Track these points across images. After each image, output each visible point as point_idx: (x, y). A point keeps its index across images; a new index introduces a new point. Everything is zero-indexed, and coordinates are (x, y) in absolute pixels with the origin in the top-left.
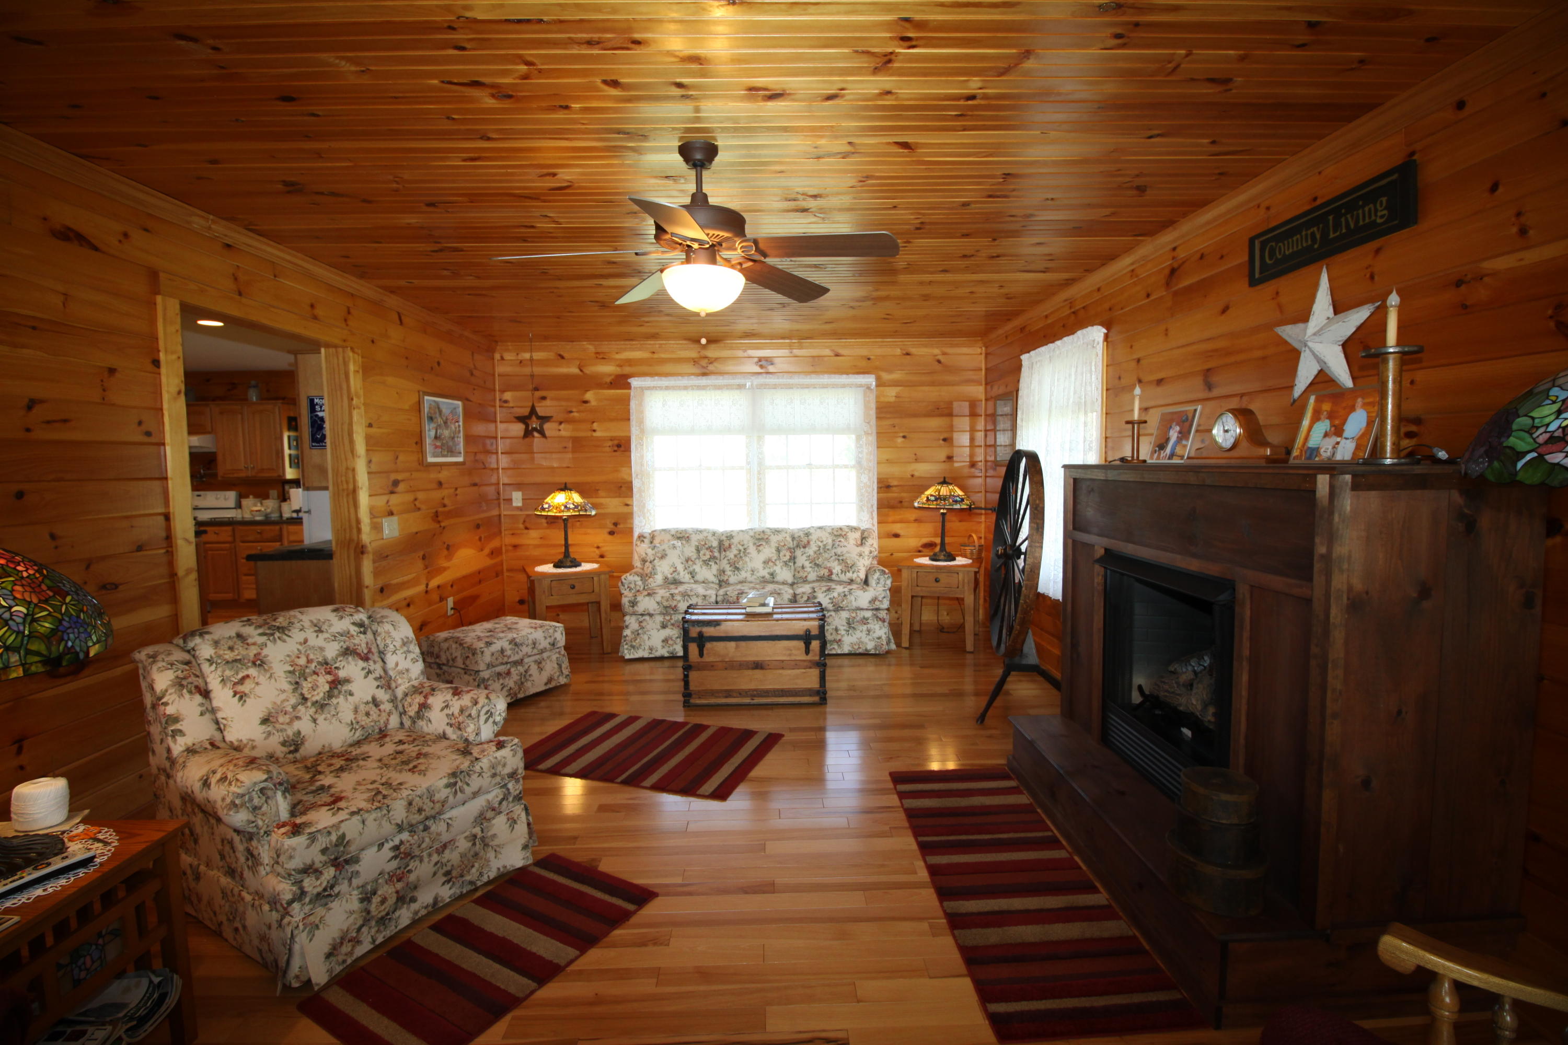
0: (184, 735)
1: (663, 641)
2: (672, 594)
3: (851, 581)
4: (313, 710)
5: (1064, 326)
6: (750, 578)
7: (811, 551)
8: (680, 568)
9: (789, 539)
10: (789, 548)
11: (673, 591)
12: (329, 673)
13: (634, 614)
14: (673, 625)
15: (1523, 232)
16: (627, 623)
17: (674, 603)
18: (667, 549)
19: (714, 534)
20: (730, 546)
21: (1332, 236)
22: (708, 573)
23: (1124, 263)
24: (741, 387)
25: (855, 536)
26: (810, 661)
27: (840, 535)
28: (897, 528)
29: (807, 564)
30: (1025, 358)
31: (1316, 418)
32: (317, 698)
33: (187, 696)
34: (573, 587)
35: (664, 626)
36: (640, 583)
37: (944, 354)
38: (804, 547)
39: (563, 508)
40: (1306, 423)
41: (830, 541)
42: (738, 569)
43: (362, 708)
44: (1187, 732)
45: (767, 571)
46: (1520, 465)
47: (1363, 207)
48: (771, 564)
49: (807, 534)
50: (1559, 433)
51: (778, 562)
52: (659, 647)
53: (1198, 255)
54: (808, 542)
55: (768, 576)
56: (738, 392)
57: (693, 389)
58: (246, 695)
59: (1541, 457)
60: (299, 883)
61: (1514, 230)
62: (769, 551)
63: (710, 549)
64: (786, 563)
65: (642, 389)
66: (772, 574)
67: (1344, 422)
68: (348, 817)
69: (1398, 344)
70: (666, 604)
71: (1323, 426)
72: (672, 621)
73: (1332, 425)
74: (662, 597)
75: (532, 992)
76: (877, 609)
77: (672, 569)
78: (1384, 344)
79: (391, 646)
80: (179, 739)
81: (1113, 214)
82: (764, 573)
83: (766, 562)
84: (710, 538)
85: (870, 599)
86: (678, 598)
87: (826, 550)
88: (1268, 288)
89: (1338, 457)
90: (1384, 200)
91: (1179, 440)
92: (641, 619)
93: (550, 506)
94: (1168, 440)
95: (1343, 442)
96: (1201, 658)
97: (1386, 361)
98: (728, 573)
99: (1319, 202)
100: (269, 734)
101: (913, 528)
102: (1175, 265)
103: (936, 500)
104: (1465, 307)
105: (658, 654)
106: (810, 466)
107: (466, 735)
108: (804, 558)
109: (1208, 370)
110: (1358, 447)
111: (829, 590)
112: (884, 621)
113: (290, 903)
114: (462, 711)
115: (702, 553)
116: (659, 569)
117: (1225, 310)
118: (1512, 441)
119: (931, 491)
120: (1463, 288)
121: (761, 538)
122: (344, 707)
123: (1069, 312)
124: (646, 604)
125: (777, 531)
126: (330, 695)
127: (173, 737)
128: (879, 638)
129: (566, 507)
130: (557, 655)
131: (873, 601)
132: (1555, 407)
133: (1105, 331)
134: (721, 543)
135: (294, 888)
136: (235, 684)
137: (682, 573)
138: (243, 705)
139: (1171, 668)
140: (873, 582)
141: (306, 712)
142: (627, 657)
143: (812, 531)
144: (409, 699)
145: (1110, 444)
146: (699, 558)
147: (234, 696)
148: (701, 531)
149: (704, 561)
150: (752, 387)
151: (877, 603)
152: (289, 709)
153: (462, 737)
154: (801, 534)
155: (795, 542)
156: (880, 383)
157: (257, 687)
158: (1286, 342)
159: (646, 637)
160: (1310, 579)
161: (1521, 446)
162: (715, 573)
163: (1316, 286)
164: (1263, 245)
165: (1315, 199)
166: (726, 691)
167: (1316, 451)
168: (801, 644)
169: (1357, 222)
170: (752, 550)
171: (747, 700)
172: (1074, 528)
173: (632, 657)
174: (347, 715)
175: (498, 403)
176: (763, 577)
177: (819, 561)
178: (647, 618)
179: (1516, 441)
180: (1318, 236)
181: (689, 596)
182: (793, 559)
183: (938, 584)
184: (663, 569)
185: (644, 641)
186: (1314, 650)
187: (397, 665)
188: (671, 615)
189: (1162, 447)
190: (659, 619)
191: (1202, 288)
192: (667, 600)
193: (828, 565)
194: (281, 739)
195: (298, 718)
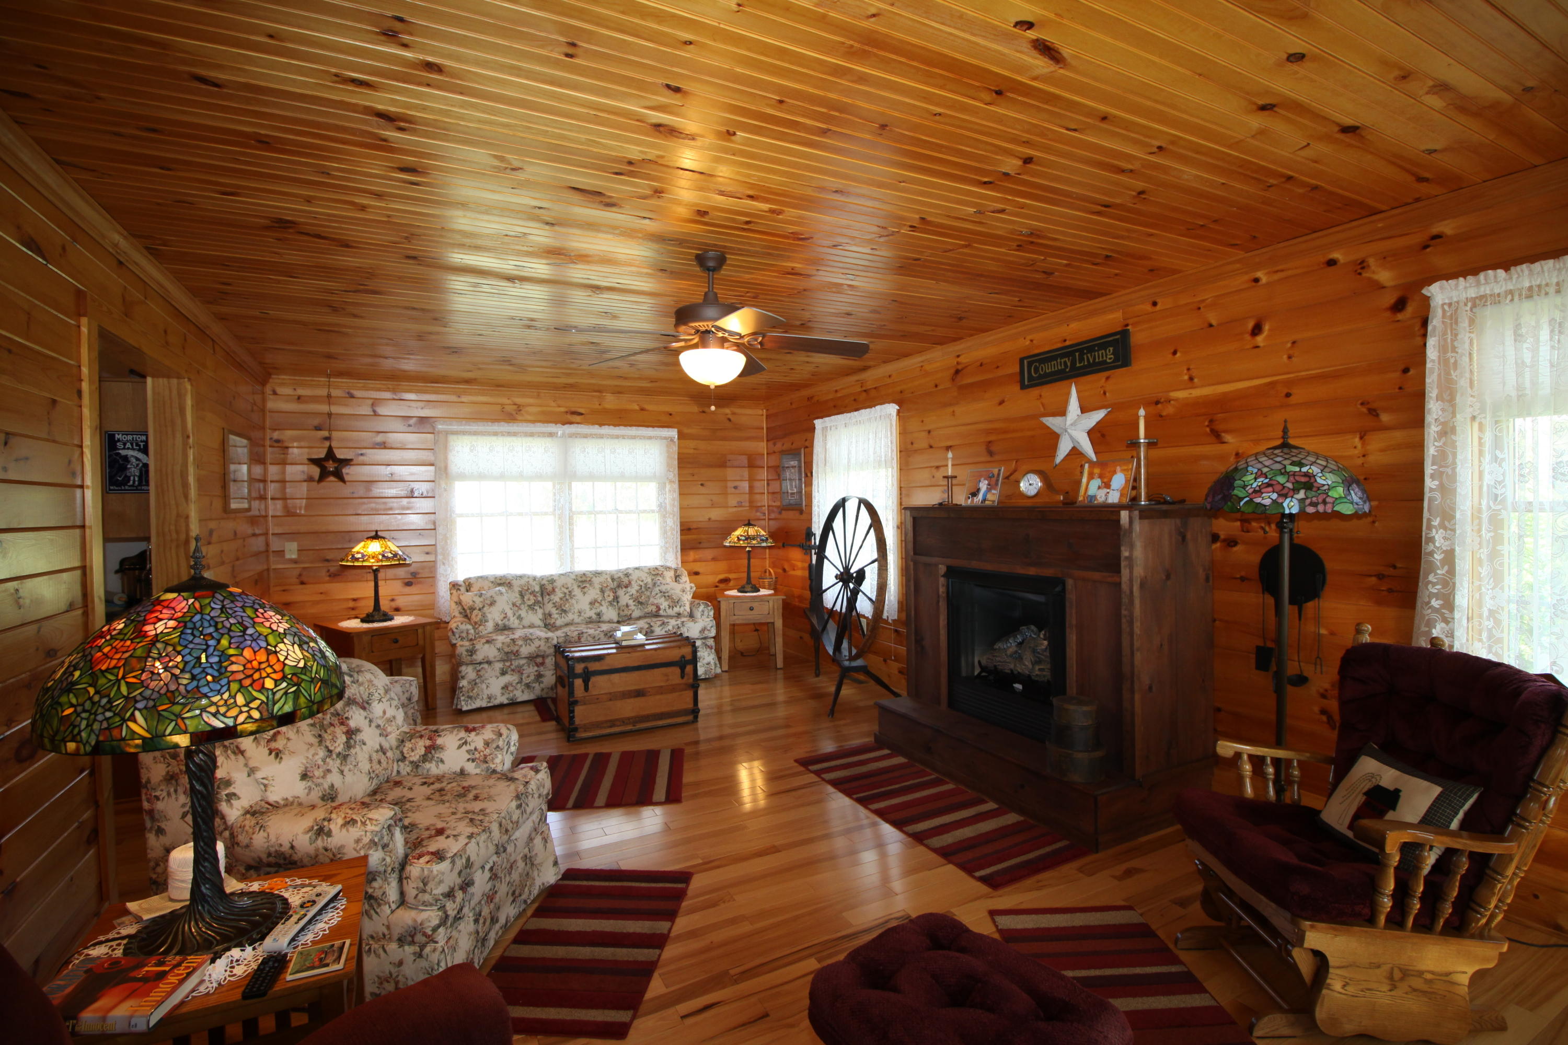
0: (239, 798)
1: (503, 688)
2: (513, 640)
3: (679, 615)
4: (339, 761)
5: (855, 400)
6: (577, 620)
7: (633, 590)
8: (510, 613)
9: (609, 580)
10: (612, 589)
11: (512, 636)
12: (342, 724)
13: (472, 663)
14: (513, 670)
15: (1191, 379)
16: (463, 674)
17: (516, 648)
18: (494, 595)
19: (535, 579)
20: (554, 590)
21: (1078, 365)
22: (535, 618)
23: (913, 362)
24: (551, 435)
25: (669, 575)
26: (686, 684)
27: (658, 574)
28: (697, 567)
29: (631, 602)
30: (818, 423)
31: (1091, 477)
32: (339, 749)
33: (233, 757)
34: (396, 641)
35: (503, 673)
36: (472, 631)
37: (734, 414)
38: (626, 587)
39: (380, 557)
40: (1084, 480)
41: (649, 580)
42: (565, 611)
43: (375, 756)
44: (1018, 686)
45: (594, 611)
46: (1242, 503)
47: (1098, 351)
48: (597, 604)
49: (627, 575)
50: (1257, 489)
51: (603, 603)
52: (499, 695)
53: (979, 364)
54: (630, 582)
55: (594, 617)
56: (549, 440)
57: (503, 435)
58: (280, 751)
59: (1251, 500)
60: (442, 908)
61: (1186, 377)
62: (594, 593)
63: (533, 593)
64: (611, 603)
65: (448, 433)
66: (598, 614)
67: (1110, 480)
68: (467, 841)
69: (1145, 438)
70: (506, 650)
71: (1096, 483)
72: (513, 667)
73: (1103, 482)
74: (503, 643)
75: (660, 956)
76: (705, 638)
77: (503, 615)
78: (1138, 438)
79: (376, 695)
80: (235, 802)
81: (933, 330)
82: (592, 614)
83: (592, 603)
84: (531, 582)
85: (700, 629)
86: (520, 643)
87: (647, 589)
88: (1035, 392)
89: (1110, 501)
90: (1111, 349)
91: (989, 490)
92: (479, 668)
93: (363, 556)
94: (978, 490)
95: (1111, 492)
96: (1015, 637)
97: (1139, 447)
98: (556, 616)
99: (1068, 343)
100: (310, 789)
101: (712, 566)
102: (960, 367)
103: (747, 539)
104: (1161, 416)
105: (497, 702)
106: (617, 511)
107: (493, 766)
108: (627, 596)
109: (990, 442)
110: (1122, 495)
111: (663, 623)
112: (711, 648)
113: (435, 929)
114: (487, 744)
115: (526, 598)
116: (489, 616)
117: (1001, 403)
118: (1236, 492)
119: (739, 532)
120: (1159, 406)
121: (584, 580)
122: (361, 755)
123: (860, 390)
124: (485, 651)
125: (598, 574)
126: (348, 746)
127: (228, 801)
128: (708, 664)
129: (383, 556)
130: (412, 711)
131: (703, 630)
132: (1253, 476)
133: (897, 407)
134: (542, 587)
135: (440, 913)
136: (269, 741)
137: (512, 619)
138: (280, 762)
139: (996, 647)
140: (698, 614)
141: (334, 764)
142: (465, 708)
143: (630, 572)
144: (408, 745)
145: (904, 492)
146: (523, 602)
147: (270, 754)
148: (521, 577)
149: (529, 606)
150: (563, 435)
151: (706, 632)
152: (320, 762)
153: (488, 769)
154: (620, 575)
155: (615, 583)
156: (681, 436)
157: (289, 744)
158: (1048, 428)
159: (484, 686)
160: (1118, 571)
161: (1241, 495)
162: (541, 616)
163: (1068, 394)
164: (1030, 364)
165: (1065, 341)
166: (610, 721)
167: (1095, 497)
168: (677, 670)
169: (1095, 359)
170: (577, 592)
171: (629, 728)
172: (915, 553)
173: (469, 708)
174: (365, 766)
175: (268, 443)
176: (590, 618)
177: (643, 599)
178: (486, 666)
179: (1238, 492)
180: (1069, 364)
181: (531, 640)
182: (616, 598)
183: (752, 612)
184: (494, 616)
185: (482, 691)
186: (1124, 612)
187: (384, 712)
188: (511, 660)
189: (974, 494)
190: (498, 666)
191: (984, 385)
192: (508, 646)
193: (656, 602)
194: (320, 794)
195: (329, 771)
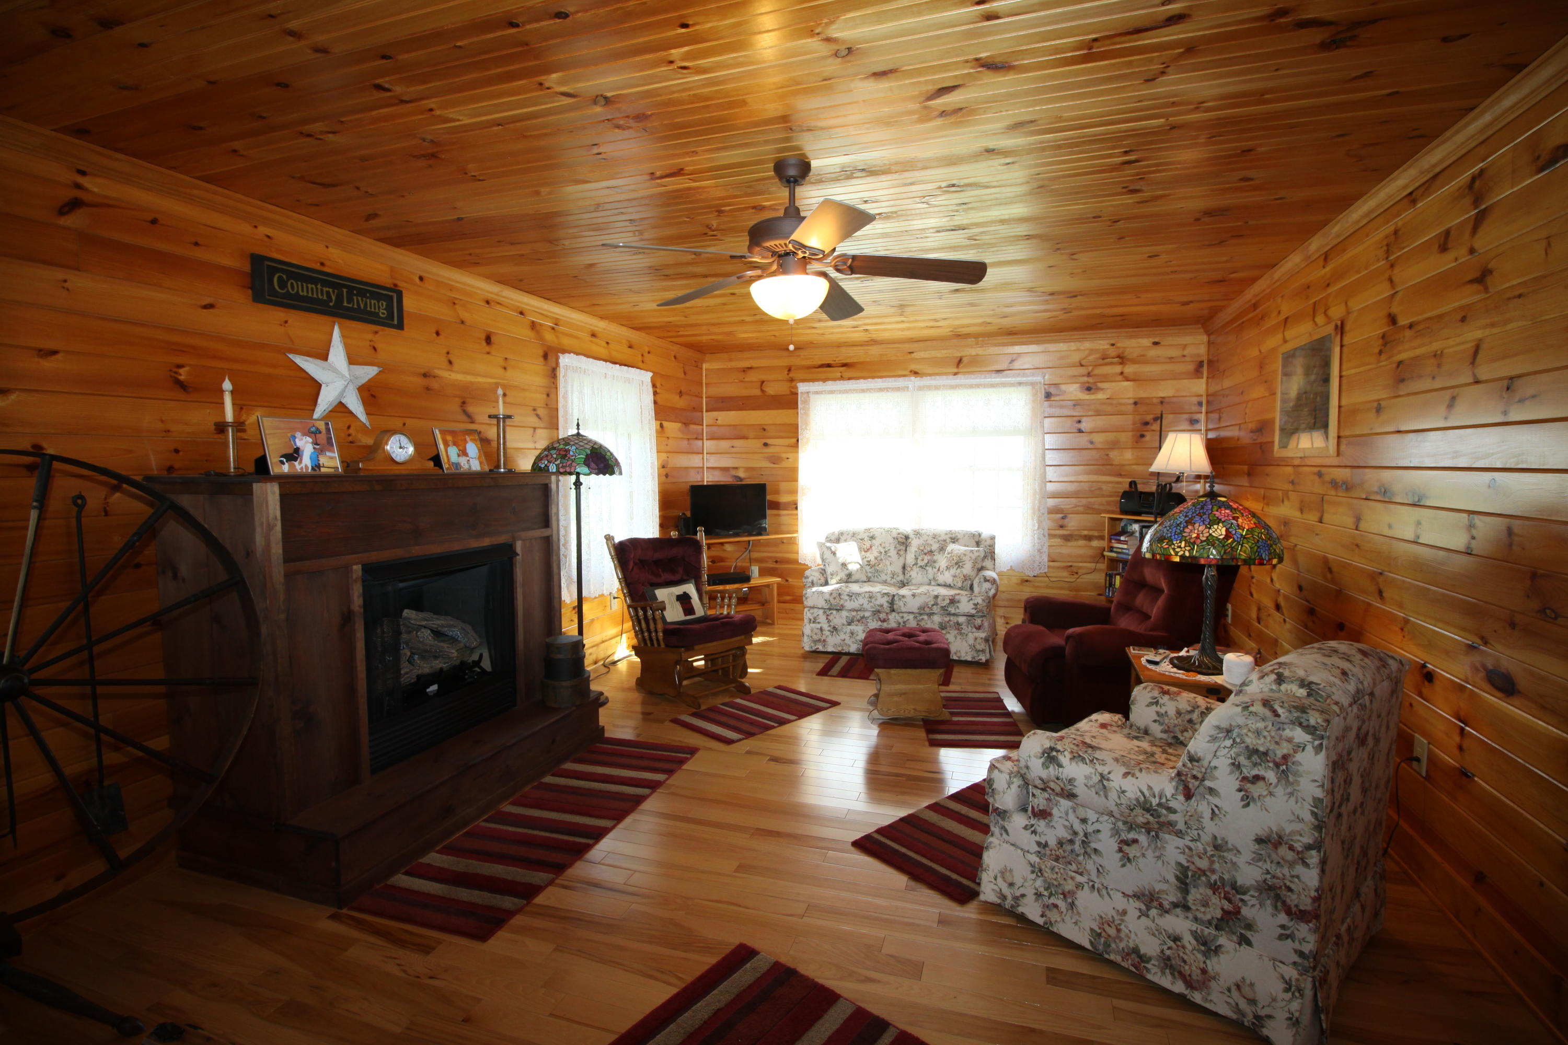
21: (345, 304)
44: (434, 688)
47: (370, 298)
88: (275, 313)
90: (384, 303)
91: (315, 451)
94: (297, 451)
95: (471, 460)
99: (326, 269)
104: (428, 389)
120: (427, 379)
158: (305, 370)
163: (331, 333)
164: (271, 271)
165: (323, 265)
167: (459, 464)
169: (365, 305)
180: (334, 298)
